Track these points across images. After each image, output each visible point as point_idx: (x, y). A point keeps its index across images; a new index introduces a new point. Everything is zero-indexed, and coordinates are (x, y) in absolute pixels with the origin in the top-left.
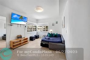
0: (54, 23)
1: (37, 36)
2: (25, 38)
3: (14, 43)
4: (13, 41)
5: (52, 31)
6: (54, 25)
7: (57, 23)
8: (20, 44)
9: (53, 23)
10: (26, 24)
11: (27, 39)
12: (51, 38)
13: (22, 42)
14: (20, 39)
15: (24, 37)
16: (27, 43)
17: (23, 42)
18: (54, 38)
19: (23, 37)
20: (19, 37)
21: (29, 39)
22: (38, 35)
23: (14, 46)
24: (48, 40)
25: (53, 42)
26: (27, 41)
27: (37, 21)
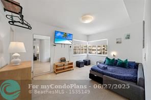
0: (121, 39)
1: (87, 61)
2: (70, 62)
3: (57, 66)
4: (56, 64)
5: (115, 54)
6: (121, 42)
7: (128, 38)
8: (64, 69)
9: (117, 39)
10: (71, 43)
11: (72, 64)
12: (110, 68)
13: (65, 67)
14: (63, 63)
15: (69, 60)
16: (72, 69)
17: (67, 66)
18: (117, 68)
19: (67, 60)
20: (63, 60)
21: (74, 64)
22: (90, 61)
23: (57, 70)
24: (102, 70)
25: (112, 76)
26: (72, 67)
27: (88, 37)
